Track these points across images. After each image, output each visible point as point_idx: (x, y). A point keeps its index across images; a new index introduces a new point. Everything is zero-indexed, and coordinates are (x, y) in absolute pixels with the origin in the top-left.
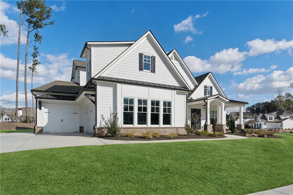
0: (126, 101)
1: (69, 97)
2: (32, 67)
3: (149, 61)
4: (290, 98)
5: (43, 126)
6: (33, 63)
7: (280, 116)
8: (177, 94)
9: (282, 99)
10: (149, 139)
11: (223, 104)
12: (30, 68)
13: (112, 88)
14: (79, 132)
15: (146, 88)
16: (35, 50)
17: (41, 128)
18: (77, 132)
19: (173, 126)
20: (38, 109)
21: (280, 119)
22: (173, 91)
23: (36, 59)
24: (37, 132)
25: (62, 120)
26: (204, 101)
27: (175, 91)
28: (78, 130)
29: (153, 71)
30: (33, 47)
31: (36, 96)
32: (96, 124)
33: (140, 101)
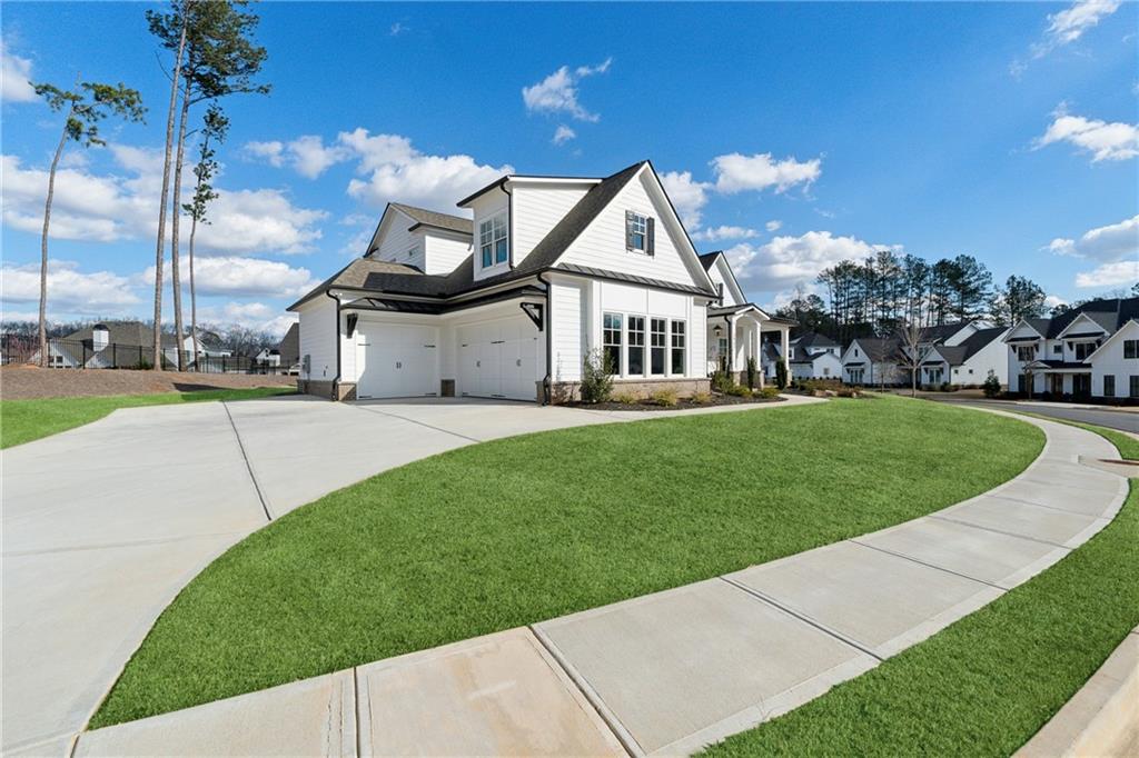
0: (607, 321)
1: (418, 304)
2: (193, 207)
3: (643, 229)
4: (817, 306)
5: (356, 380)
6: (195, 195)
7: (807, 350)
8: (695, 304)
9: (802, 309)
10: (671, 407)
11: (759, 325)
12: (187, 207)
13: (579, 290)
14: (439, 394)
15: (643, 291)
16: (203, 157)
17: (352, 387)
18: (434, 395)
19: (688, 377)
20: (343, 337)
21: (806, 355)
22: (688, 298)
23: (207, 182)
24: (341, 396)
25: (399, 365)
26: (726, 319)
27: (692, 298)
28: (438, 389)
29: (651, 252)
30: (201, 149)
31: (338, 301)
32: (549, 374)
33: (632, 321)
